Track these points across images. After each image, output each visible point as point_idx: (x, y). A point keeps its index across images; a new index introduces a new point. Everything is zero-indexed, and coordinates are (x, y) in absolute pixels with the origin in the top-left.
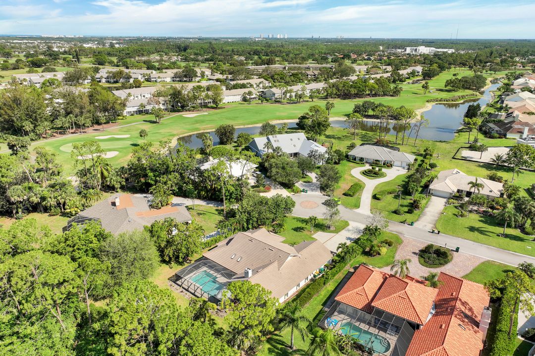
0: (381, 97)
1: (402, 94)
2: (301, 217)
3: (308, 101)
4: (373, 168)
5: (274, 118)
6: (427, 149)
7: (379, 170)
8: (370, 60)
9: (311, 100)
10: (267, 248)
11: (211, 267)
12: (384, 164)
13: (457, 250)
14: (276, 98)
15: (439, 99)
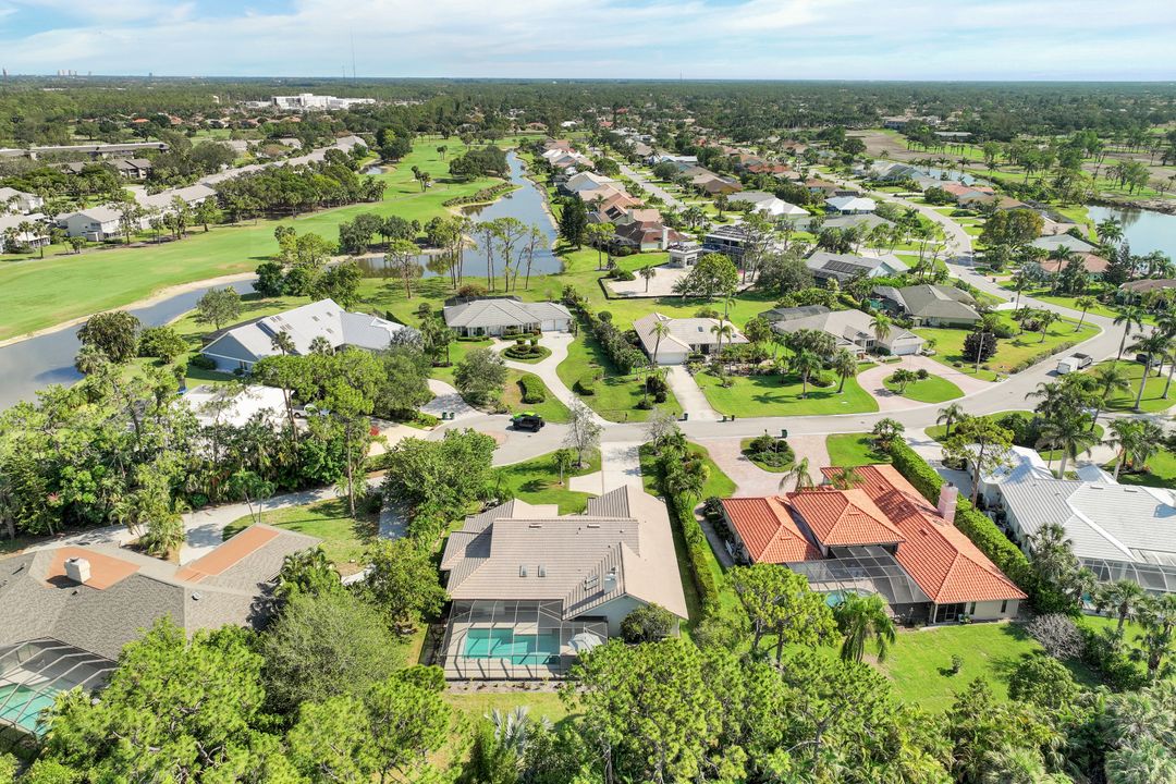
0: (347, 207)
1: (386, 195)
2: (507, 464)
3: (193, 233)
4: (519, 342)
5: (161, 282)
6: (569, 290)
7: (533, 343)
8: (220, 127)
9: (202, 228)
10: (584, 527)
11: (480, 615)
12: (525, 332)
13: (785, 432)
14: (107, 235)
15: (461, 197)
